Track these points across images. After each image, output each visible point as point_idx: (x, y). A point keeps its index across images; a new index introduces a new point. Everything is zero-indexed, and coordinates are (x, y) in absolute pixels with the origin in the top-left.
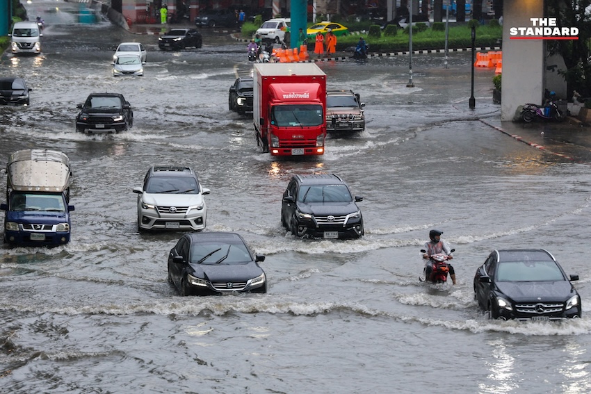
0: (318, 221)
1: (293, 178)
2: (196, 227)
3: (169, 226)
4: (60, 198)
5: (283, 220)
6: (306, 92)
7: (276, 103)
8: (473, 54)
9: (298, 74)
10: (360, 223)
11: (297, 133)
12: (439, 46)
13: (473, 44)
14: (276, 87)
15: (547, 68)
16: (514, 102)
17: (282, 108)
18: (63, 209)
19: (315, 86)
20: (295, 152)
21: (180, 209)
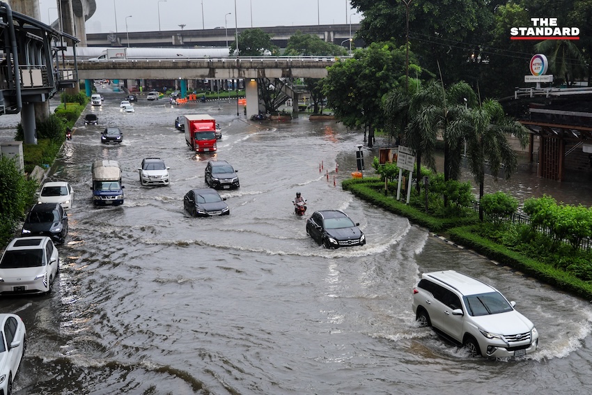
0: (221, 182)
1: (209, 163)
2: (166, 183)
3: (154, 184)
4: (117, 183)
5: (206, 181)
6: (208, 126)
7: (196, 131)
8: (238, 100)
9: (204, 119)
10: (238, 182)
11: (206, 142)
12: (227, 97)
13: (237, 96)
14: (196, 124)
15: (259, 104)
16: (250, 115)
17: (200, 133)
18: (119, 188)
19: (212, 124)
20: (205, 150)
21: (159, 177)
